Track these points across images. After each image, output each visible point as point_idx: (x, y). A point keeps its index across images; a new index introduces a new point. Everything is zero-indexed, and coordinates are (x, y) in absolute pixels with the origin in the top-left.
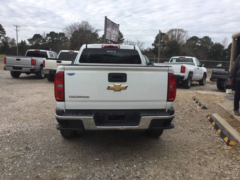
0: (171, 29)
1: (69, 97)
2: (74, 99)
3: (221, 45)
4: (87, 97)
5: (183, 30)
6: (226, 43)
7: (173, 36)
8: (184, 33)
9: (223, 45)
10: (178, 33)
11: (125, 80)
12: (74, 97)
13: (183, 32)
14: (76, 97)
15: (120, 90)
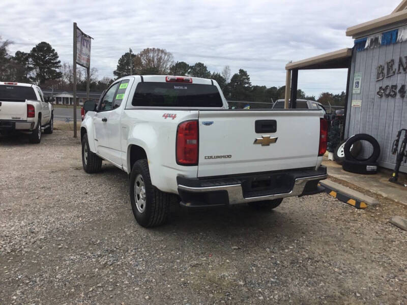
0: (146, 48)
1: (205, 158)
2: (211, 160)
3: (222, 77)
4: (229, 156)
5: (165, 51)
6: (228, 75)
7: (149, 60)
8: (166, 57)
9: (223, 77)
10: (158, 55)
11: (274, 130)
12: (211, 157)
13: (166, 54)
14: (215, 158)
15: (269, 144)
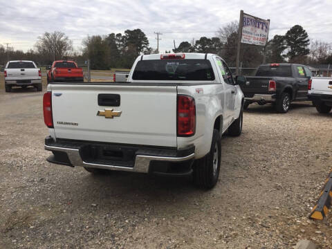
1: (58, 123)
2: (62, 125)
11: (118, 104)
12: (62, 123)
14: (64, 124)
15: (112, 117)
